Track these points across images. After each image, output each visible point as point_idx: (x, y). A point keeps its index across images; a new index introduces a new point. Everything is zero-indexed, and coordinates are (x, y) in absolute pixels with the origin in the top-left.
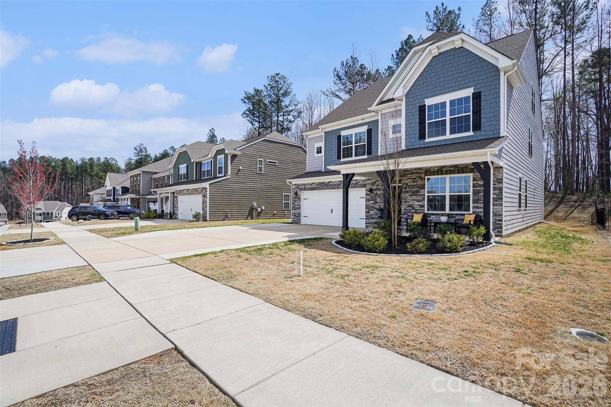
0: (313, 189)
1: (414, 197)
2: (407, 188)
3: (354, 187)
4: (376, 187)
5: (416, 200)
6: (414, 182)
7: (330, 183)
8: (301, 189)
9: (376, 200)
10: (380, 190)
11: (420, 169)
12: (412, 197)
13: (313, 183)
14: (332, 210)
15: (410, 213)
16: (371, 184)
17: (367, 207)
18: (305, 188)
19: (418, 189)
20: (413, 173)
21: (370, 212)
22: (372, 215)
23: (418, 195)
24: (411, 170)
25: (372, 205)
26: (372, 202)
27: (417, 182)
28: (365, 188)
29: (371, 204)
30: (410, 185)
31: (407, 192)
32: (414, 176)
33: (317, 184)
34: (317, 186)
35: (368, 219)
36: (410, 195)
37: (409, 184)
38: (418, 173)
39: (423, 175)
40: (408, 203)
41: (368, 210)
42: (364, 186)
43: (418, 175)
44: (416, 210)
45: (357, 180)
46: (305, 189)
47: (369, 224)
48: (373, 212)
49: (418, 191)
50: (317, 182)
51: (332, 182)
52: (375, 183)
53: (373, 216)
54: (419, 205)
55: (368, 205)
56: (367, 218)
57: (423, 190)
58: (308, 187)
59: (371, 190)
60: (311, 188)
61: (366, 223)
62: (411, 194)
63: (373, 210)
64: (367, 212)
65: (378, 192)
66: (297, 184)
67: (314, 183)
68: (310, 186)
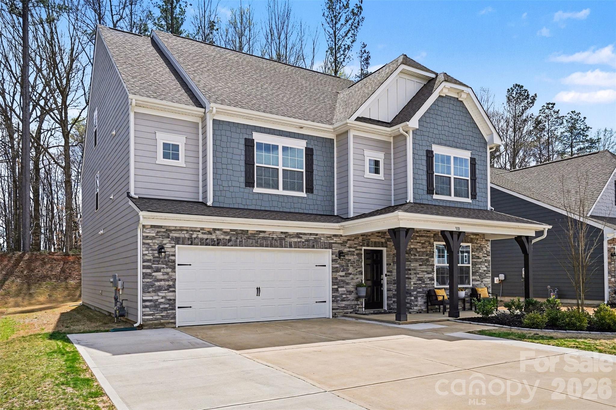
0: (217, 243)
1: (424, 268)
2: (416, 256)
3: (313, 247)
4: (348, 249)
5: (426, 271)
6: (423, 248)
7: (262, 235)
8: (177, 241)
9: (348, 270)
10: (353, 255)
11: (428, 231)
12: (422, 267)
13: (215, 230)
14: (258, 289)
15: (420, 288)
16: (341, 244)
17: (335, 281)
18: (190, 238)
19: (427, 257)
20: (422, 236)
21: (340, 289)
22: (343, 294)
23: (428, 265)
24: (420, 231)
25: (343, 278)
26: (343, 274)
27: (426, 248)
28: (330, 250)
29: (341, 276)
30: (419, 252)
31: (416, 260)
32: (423, 240)
33: (226, 233)
34: (228, 237)
35: (337, 301)
36: (420, 265)
37: (418, 250)
38: (427, 237)
39: (432, 240)
40: (418, 276)
41: (336, 287)
42: (330, 246)
43: (427, 239)
44: (426, 284)
45: (317, 235)
46: (191, 242)
47: (337, 309)
48: (344, 289)
49: (427, 260)
50: (227, 227)
51: (264, 232)
52: (347, 242)
53: (344, 296)
54: (429, 278)
55: (336, 278)
56: (335, 300)
57: (432, 259)
58: (201, 236)
59: (341, 254)
60: (212, 240)
61: (333, 309)
62: (421, 263)
63: (343, 287)
64: (335, 290)
65: (351, 258)
66: (161, 227)
67: (218, 230)
68: (205, 236)
